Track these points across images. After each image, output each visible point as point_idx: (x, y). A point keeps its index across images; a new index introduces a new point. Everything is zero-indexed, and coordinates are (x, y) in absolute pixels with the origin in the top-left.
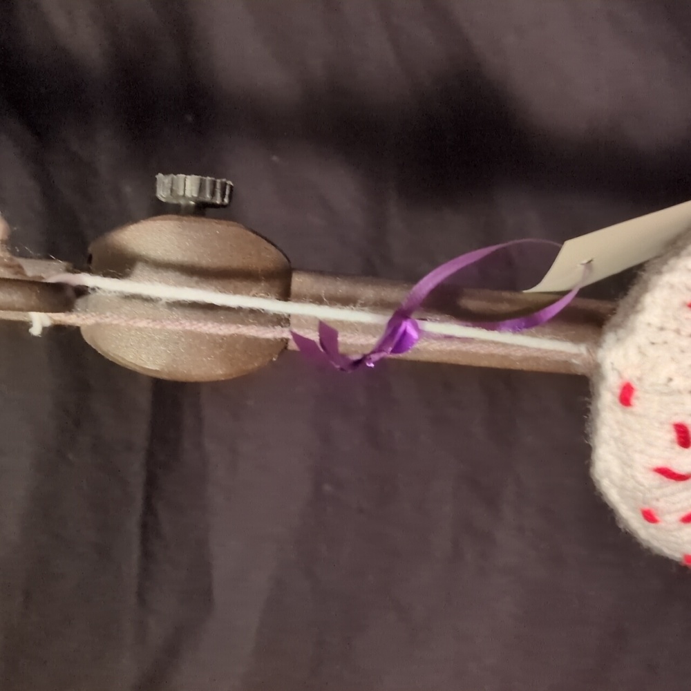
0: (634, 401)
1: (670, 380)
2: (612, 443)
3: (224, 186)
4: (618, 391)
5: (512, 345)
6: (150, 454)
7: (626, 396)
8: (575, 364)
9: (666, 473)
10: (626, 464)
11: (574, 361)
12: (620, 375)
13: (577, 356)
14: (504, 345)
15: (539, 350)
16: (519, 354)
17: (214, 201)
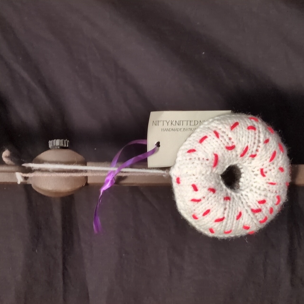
0: (180, 181)
1: (187, 173)
2: (179, 197)
3: (66, 142)
4: (176, 181)
5: (146, 173)
6: (64, 249)
7: (178, 181)
8: (164, 177)
9: (194, 200)
10: (184, 201)
11: (164, 176)
12: (176, 176)
13: (164, 174)
14: (143, 173)
15: (153, 173)
16: (148, 175)
17: (64, 146)
